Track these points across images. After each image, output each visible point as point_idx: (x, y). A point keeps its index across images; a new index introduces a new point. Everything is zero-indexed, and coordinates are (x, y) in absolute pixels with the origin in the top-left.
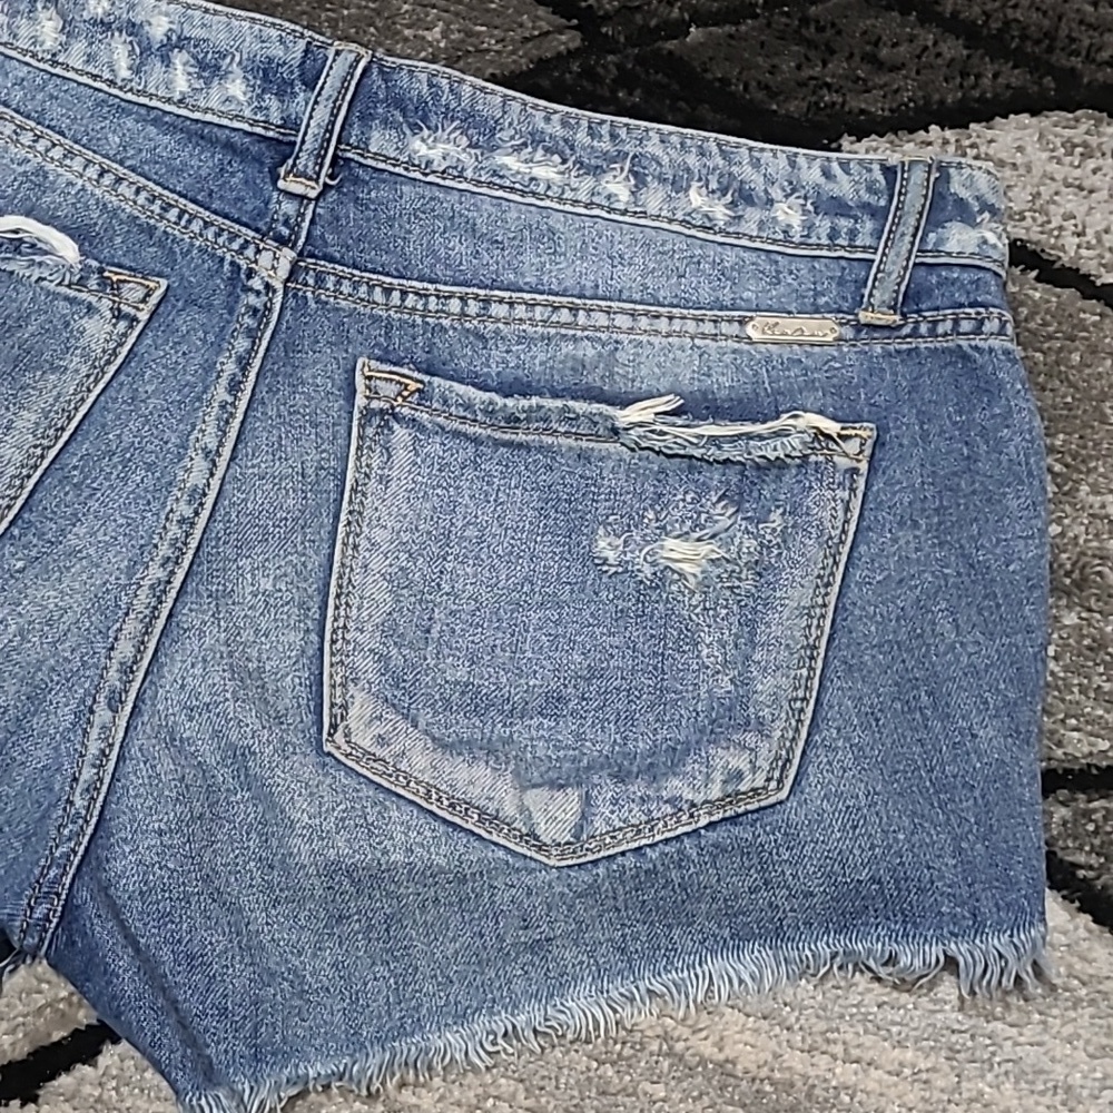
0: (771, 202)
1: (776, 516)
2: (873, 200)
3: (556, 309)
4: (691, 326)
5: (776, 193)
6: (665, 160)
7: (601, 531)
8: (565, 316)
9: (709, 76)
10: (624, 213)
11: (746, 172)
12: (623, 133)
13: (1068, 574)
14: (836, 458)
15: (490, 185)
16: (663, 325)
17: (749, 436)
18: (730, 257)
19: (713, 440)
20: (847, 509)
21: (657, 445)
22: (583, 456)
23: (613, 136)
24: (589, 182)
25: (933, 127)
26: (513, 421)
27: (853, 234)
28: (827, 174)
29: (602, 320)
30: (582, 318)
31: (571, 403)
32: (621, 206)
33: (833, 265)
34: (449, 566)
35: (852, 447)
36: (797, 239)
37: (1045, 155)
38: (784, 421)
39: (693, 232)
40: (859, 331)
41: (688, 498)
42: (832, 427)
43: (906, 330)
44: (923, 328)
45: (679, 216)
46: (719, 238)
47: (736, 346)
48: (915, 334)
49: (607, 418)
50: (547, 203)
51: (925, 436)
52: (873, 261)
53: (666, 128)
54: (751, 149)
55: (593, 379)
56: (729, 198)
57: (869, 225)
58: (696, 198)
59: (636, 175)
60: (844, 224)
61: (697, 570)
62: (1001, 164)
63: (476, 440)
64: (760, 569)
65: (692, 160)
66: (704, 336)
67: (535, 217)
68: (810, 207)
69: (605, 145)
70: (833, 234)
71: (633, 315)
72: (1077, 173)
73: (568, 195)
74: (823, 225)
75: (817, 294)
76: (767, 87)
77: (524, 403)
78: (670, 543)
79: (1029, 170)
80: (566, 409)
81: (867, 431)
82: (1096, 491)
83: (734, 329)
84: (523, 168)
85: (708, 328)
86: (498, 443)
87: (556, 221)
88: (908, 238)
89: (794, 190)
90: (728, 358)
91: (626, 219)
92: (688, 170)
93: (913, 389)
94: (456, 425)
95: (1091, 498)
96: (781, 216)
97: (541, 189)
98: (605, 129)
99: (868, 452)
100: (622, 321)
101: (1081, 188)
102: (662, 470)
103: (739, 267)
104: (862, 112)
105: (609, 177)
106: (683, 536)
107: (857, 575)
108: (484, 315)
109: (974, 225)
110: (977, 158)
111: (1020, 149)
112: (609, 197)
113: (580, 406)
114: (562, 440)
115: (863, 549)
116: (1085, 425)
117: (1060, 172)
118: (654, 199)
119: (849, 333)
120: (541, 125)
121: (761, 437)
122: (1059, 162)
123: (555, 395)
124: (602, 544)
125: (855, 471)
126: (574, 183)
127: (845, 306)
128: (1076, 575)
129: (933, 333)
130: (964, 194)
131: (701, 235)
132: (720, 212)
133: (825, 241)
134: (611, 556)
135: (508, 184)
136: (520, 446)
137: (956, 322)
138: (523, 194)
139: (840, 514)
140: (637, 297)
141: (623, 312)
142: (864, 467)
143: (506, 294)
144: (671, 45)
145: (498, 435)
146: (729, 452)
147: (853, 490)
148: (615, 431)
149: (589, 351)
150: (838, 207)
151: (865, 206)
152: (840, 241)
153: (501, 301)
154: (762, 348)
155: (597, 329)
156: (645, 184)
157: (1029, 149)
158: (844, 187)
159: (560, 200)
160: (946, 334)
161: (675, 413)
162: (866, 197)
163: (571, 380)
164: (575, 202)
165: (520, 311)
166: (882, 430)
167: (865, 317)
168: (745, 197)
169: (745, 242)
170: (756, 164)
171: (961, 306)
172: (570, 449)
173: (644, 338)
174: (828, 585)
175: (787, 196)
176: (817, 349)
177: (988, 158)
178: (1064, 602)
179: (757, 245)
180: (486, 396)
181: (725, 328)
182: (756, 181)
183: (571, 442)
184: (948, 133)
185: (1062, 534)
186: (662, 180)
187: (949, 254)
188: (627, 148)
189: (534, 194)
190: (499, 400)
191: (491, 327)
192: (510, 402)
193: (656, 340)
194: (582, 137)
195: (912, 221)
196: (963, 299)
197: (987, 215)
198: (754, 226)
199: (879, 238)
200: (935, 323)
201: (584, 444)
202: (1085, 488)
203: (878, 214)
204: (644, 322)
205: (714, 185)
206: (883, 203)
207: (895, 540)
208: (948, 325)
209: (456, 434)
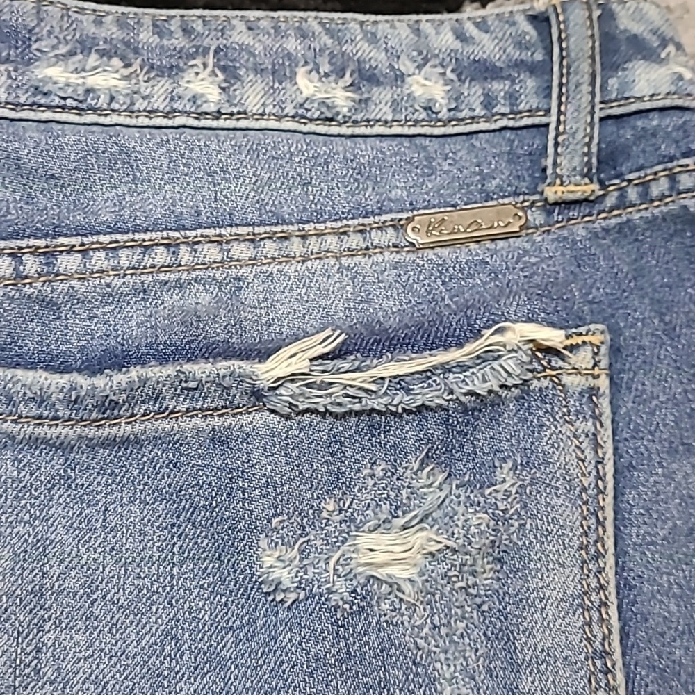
0: (400, 77)
1: (504, 473)
2: (525, 56)
3: (147, 248)
4: (332, 242)
5: (405, 66)
6: (259, 48)
7: (263, 543)
8: (161, 256)
10: (218, 114)
11: (363, 49)
12: (198, 25)
14: (566, 379)
15: (33, 106)
16: (296, 246)
17: (446, 368)
18: (365, 150)
19: (399, 382)
20: (597, 446)
21: (322, 404)
22: (219, 440)
23: (187, 31)
24: (162, 87)
26: (108, 408)
27: (512, 98)
28: (461, 36)
29: (211, 253)
30: (185, 255)
31: (187, 367)
32: (212, 108)
33: (496, 138)
34: (49, 638)
35: (583, 359)
36: (444, 114)
38: (488, 338)
39: (311, 127)
40: (550, 213)
41: (378, 471)
42: (553, 337)
43: (610, 201)
44: (633, 194)
45: (290, 110)
46: (344, 130)
47: (397, 257)
48: (622, 204)
49: (241, 378)
50: (114, 119)
51: (670, 332)
52: (547, 125)
53: (252, 14)
54: (362, 23)
55: (216, 331)
56: (348, 79)
57: (531, 83)
58: (307, 85)
59: (224, 69)
60: (499, 88)
61: (411, 573)
63: (62, 446)
64: (499, 555)
65: (292, 44)
66: (352, 253)
68: (450, 75)
69: (179, 41)
70: (488, 103)
71: (253, 240)
73: (140, 104)
74: (474, 94)
75: (484, 178)
77: (120, 378)
78: (365, 540)
80: (181, 377)
81: (597, 334)
83: (390, 236)
84: (74, 79)
85: (355, 241)
86: (93, 445)
87: (129, 139)
88: (586, 88)
89: (426, 61)
90: (389, 275)
91: (221, 123)
92: (289, 56)
93: (638, 274)
94: (29, 430)
96: (418, 91)
97: (103, 102)
98: (175, 25)
99: (604, 363)
100: (241, 251)
102: (335, 440)
103: (379, 161)
105: (189, 75)
106: (383, 526)
107: (633, 534)
108: (50, 274)
109: (660, 61)
112: (194, 99)
113: (200, 369)
114: (188, 424)
115: (631, 495)
118: (253, 95)
119: (537, 217)
120: (93, 29)
121: (463, 367)
123: (163, 360)
124: (268, 561)
125: (593, 392)
126: (145, 89)
127: (523, 187)
129: (646, 198)
130: (636, 28)
131: (322, 129)
132: (341, 98)
133: (479, 111)
134: (285, 576)
135: (57, 101)
136: (126, 441)
137: (672, 178)
138: (80, 111)
139: (589, 454)
140: (255, 217)
141: (238, 238)
142: (603, 383)
143: (75, 241)
145: (91, 432)
146: (423, 395)
147: (597, 418)
148: (257, 395)
149: (202, 298)
150: (484, 71)
151: (519, 65)
152: (500, 109)
153: (70, 250)
154: (430, 254)
155: (206, 266)
156: (238, 78)
158: (488, 47)
159: (131, 112)
160: (662, 197)
161: (336, 355)
162: (516, 55)
163: (180, 338)
164: (151, 113)
165: (99, 260)
166: (614, 331)
167: (553, 193)
168: (366, 77)
169: (378, 129)
170: (373, 39)
171: (672, 159)
172: (199, 431)
173: (274, 268)
174: (598, 556)
175: (419, 67)
176: (501, 244)
179: (396, 130)
180: (64, 380)
181: (376, 237)
182: (377, 58)
183: (198, 422)
186: (259, 70)
187: (640, 99)
188: (206, 42)
189: (94, 110)
190: (82, 381)
191: (62, 287)
192: (100, 381)
193: (290, 269)
194: (146, 36)
195: (585, 67)
196: (673, 151)
197: (671, 48)
198: (387, 109)
199: (549, 96)
200: (645, 185)
201: (217, 422)
203: (541, 70)
204: (270, 248)
205: (325, 68)
206: (539, 57)
207: (669, 476)
208: (663, 185)
209: (34, 443)
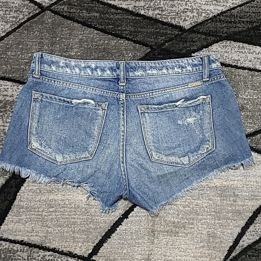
0: (186, 67)
1: (201, 111)
2: (200, 63)
3: (162, 91)
4: (181, 88)
5: (187, 66)
6: (170, 65)
7: (178, 120)
8: (164, 92)
9: (171, 50)
10: (167, 74)
11: (181, 64)
12: (163, 63)
13: (241, 108)
14: (207, 101)
15: (147, 76)
16: (177, 89)
17: (195, 102)
18: (183, 77)
19: (190, 104)
20: (210, 108)
21: (183, 106)
22: (173, 111)
23: (162, 64)
24: (161, 71)
25: (204, 49)
26: (162, 109)
27: (199, 69)
28: (192, 61)
29: (169, 91)
30: (166, 91)
31: (169, 104)
32: (166, 74)
33: (198, 74)
34: (159, 131)
35: (208, 99)
36: (191, 71)
37: (220, 49)
38: (198, 98)
39: (177, 74)
40: (204, 82)
41: (189, 112)
42: (205, 97)
43: (210, 80)
44: (213, 80)
45: (174, 73)
46: (181, 74)
47: (188, 89)
48: (212, 81)
50: (156, 76)
51: (217, 94)
52: (203, 72)
53: (168, 60)
54: (181, 60)
55: (170, 99)
56: (180, 68)
57: (201, 67)
58: (176, 69)
59: (167, 68)
60: (197, 68)
61: (193, 122)
62: (215, 52)
63: (157, 113)
64: (201, 119)
65: (174, 64)
66: (183, 89)
67: (155, 79)
68: (192, 66)
69: (161, 65)
70: (196, 69)
71: (173, 89)
72: (226, 50)
73: (159, 74)
74: (195, 68)
75: (196, 79)
76: (179, 49)
77: (163, 106)
78: (188, 119)
79: (219, 51)
81: (209, 96)
82: (241, 95)
83: (187, 87)
84: (151, 72)
85: (183, 88)
86: (160, 112)
87: (158, 78)
88: (207, 68)
89: (189, 65)
90: (187, 91)
91: (167, 75)
92: (173, 66)
93: (214, 89)
94: (154, 111)
95: (241, 96)
96: (188, 69)
97: (155, 74)
98: (160, 63)
99: (210, 99)
100: (172, 90)
101: (227, 52)
102: (184, 110)
103: (185, 77)
104: (193, 49)
105: (163, 70)
106: (190, 118)
107: (214, 116)
108: (152, 95)
109: (215, 63)
110: (211, 52)
111: (217, 49)
112: (164, 73)
113: (171, 104)
114: (169, 109)
115: (214, 112)
116: (237, 86)
117: (223, 50)
118: (170, 71)
119: (202, 83)
120: (151, 65)
121: (196, 101)
122: (223, 49)
123: (167, 104)
124: (179, 122)
125: (209, 102)
126: (159, 72)
127: (201, 79)
128: (242, 108)
129: (214, 80)
130: (213, 59)
131: (178, 75)
132: (180, 71)
133: (195, 71)
134: (181, 123)
135: (150, 75)
136: (163, 112)
137: (217, 78)
138: (152, 76)
139: (209, 109)
140: (172, 86)
141: (171, 89)
142: (210, 101)
143: (155, 91)
144: (164, 47)
145: (160, 111)
146: (193, 105)
147: (210, 105)
148: (176, 106)
149: (168, 96)
150: (196, 65)
151: (199, 64)
152: (198, 70)
153: (154, 92)
154: (191, 88)
155: (168, 92)
156: (168, 69)
157: (218, 48)
158: (196, 62)
159: (158, 75)
160: (216, 80)
161: (184, 101)
162: (199, 63)
163: (167, 100)
164: (160, 75)
165: (157, 93)
166: (211, 95)
167: (204, 80)
168: (183, 67)
169: (184, 74)
170: (182, 62)
171: (217, 75)
172: (171, 110)
173: (175, 92)
174: (211, 119)
175: (188, 66)
176: (199, 86)
177: (213, 51)
178: (241, 112)
179: (186, 74)
180: (157, 106)
181: (186, 87)
182: (183, 64)
183: (171, 109)
184: (206, 49)
185: (239, 102)
186: (170, 68)
187: (213, 68)
188: (164, 65)
189: (154, 75)
190: (159, 106)
191: (154, 96)
192: (161, 106)
193: (177, 91)
194: (157, 65)
195: (207, 65)
196: (217, 74)
197: (216, 61)
198: (185, 71)
199: (203, 68)
200: (214, 78)
201: (172, 109)
202: (240, 95)
203: (202, 65)
204: (174, 89)
205: (178, 67)
206: (202, 63)
207: (217, 110)
208: (216, 78)
209: (154, 112)
